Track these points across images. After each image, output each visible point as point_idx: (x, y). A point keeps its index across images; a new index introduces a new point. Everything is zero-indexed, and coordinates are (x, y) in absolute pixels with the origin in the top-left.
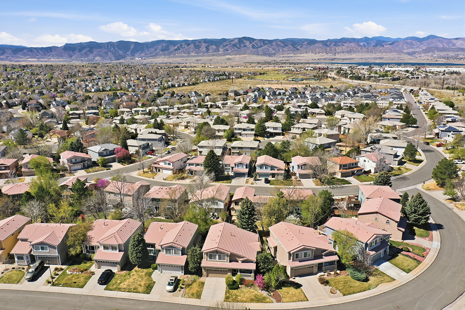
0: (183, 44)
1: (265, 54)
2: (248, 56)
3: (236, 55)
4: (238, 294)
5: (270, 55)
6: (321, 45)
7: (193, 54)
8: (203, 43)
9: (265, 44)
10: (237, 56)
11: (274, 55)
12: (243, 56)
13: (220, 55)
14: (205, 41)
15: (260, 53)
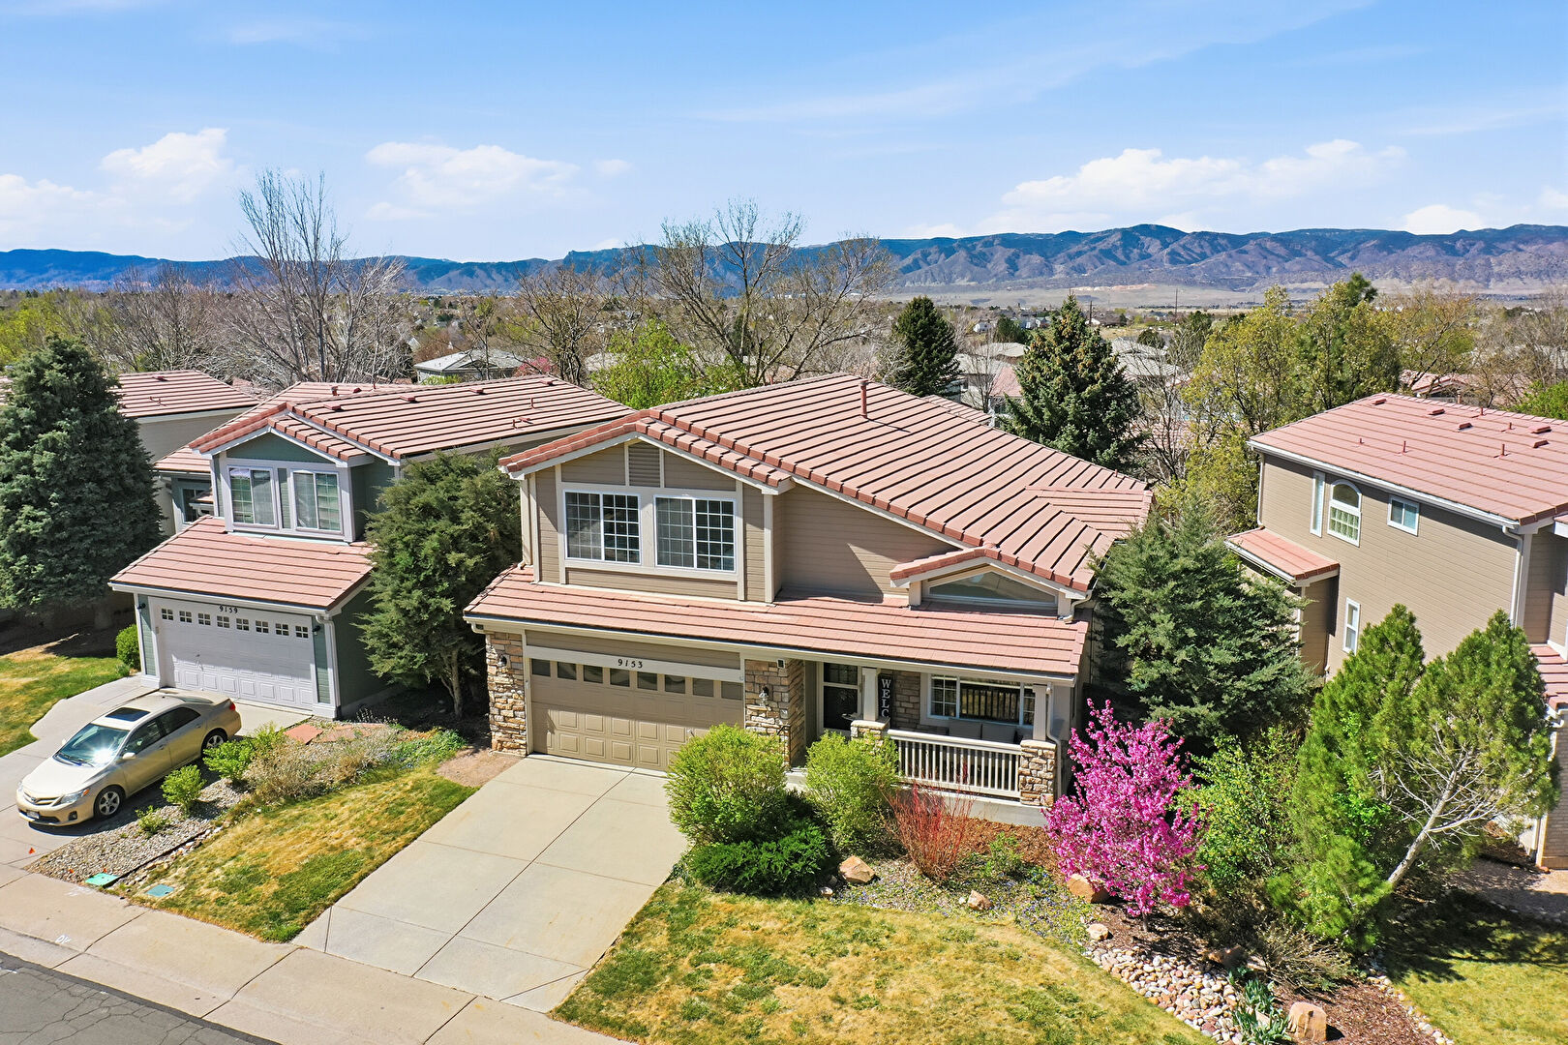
0: (933, 250)
1: (1215, 282)
2: (1153, 287)
3: (1111, 285)
4: (793, 949)
5: (1234, 286)
6: (1431, 253)
7: (963, 282)
8: (1000, 248)
9: (1216, 250)
10: (1114, 288)
11: (1248, 285)
12: (1134, 287)
13: (1057, 286)
14: (1007, 240)
15: (1198, 278)
